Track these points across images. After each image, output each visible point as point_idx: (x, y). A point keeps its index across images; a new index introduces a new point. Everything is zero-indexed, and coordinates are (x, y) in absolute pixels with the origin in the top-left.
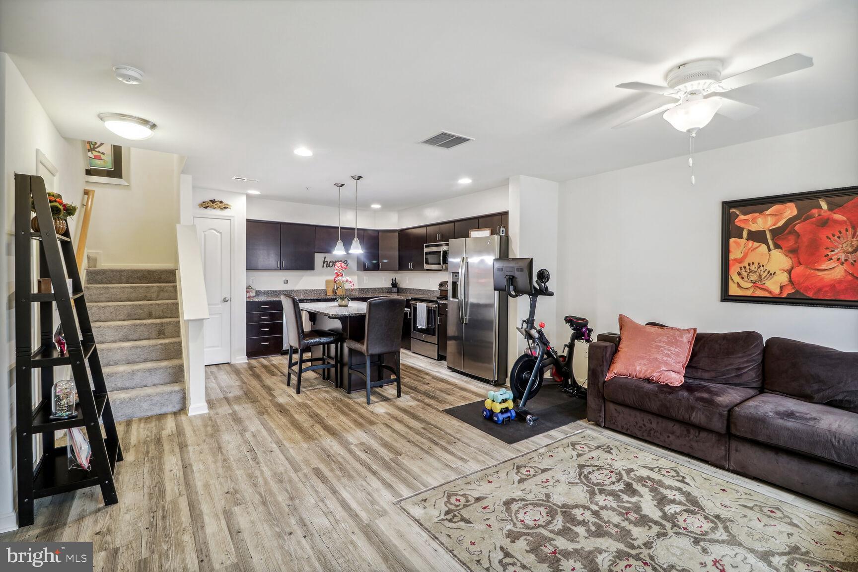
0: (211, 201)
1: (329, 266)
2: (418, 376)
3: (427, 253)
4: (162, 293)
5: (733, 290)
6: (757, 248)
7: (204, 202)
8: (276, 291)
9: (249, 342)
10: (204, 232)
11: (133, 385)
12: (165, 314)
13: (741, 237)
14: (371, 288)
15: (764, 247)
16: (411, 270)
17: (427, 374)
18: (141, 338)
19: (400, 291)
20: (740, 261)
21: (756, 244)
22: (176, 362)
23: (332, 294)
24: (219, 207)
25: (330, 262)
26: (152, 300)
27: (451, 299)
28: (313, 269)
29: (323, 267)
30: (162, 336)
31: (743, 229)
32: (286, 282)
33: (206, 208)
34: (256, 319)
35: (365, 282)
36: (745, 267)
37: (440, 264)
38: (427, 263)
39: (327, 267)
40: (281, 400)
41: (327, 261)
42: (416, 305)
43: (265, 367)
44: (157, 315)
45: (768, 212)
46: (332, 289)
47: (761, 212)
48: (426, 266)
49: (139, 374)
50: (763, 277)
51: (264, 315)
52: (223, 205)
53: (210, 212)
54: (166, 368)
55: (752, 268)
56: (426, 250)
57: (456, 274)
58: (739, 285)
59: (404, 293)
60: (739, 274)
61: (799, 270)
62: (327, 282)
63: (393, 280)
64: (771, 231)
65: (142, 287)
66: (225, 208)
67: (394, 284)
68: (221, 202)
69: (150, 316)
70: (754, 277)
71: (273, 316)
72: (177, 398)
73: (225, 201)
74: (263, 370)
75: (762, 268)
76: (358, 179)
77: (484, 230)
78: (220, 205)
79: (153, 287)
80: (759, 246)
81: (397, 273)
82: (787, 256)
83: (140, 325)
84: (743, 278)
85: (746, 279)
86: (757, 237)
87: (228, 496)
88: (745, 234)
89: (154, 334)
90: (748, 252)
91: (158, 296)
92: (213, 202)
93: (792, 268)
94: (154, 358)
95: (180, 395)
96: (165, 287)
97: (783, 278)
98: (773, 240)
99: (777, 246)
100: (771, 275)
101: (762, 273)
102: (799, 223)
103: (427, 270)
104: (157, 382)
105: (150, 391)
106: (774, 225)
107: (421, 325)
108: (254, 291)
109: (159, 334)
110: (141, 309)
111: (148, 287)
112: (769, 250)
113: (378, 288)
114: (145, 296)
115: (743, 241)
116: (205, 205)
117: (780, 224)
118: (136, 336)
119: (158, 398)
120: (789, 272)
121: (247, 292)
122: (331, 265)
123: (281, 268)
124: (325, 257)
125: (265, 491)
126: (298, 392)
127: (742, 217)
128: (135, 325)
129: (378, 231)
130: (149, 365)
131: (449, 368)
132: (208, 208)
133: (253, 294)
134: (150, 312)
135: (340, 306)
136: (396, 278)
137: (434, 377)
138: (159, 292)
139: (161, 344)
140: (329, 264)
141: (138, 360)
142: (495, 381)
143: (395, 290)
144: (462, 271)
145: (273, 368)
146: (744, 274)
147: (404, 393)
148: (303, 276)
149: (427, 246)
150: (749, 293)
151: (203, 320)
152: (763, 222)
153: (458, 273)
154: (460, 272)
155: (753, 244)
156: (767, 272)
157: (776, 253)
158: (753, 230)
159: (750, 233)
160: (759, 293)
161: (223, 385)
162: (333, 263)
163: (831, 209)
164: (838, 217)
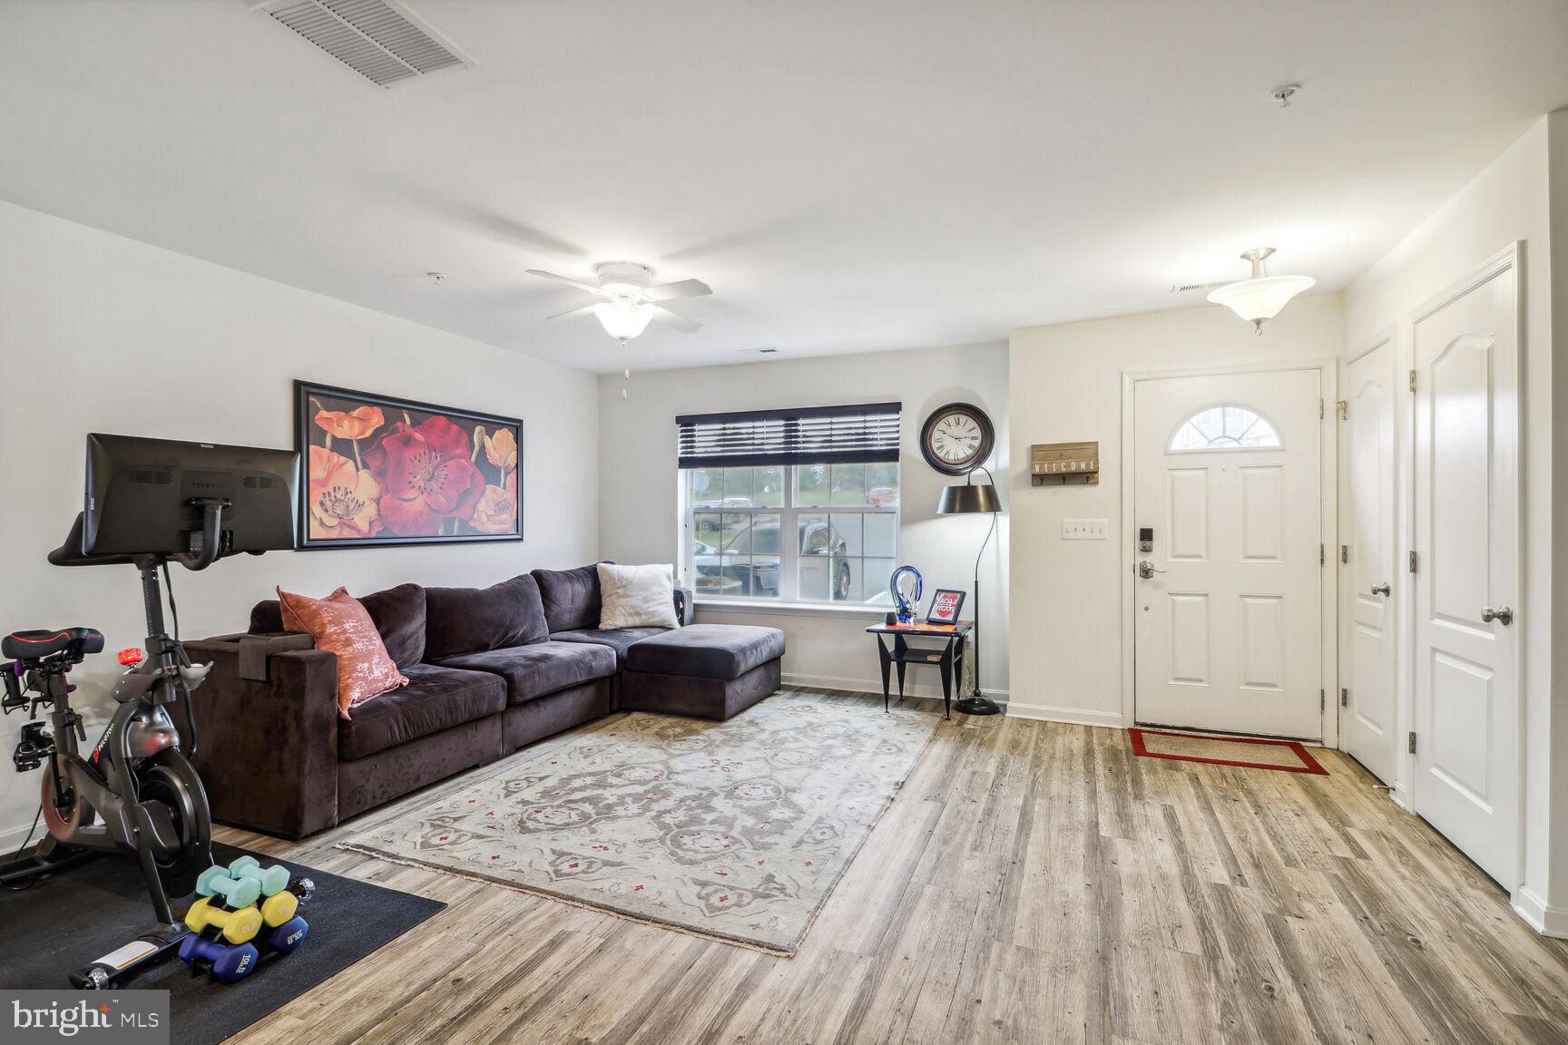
6: (343, 464)
13: (323, 446)
15: (351, 464)
20: (323, 483)
21: (343, 459)
31: (326, 432)
36: (329, 493)
45: (355, 414)
47: (347, 411)
50: (351, 508)
55: (339, 494)
58: (322, 523)
60: (322, 504)
61: (386, 499)
64: (359, 441)
70: (340, 509)
75: (349, 495)
80: (346, 463)
82: (375, 480)
84: (327, 511)
85: (330, 512)
86: (342, 447)
88: (328, 442)
90: (332, 471)
93: (381, 497)
97: (370, 510)
98: (360, 455)
99: (366, 466)
100: (360, 505)
101: (350, 503)
102: (385, 437)
106: (362, 434)
112: (358, 470)
115: (325, 452)
117: (368, 433)
120: (378, 501)
127: (324, 413)
146: (328, 504)
150: (334, 534)
152: (348, 427)
155: (339, 458)
156: (355, 501)
157: (364, 473)
158: (339, 436)
159: (334, 438)
160: (347, 533)
163: (413, 425)
164: (419, 436)
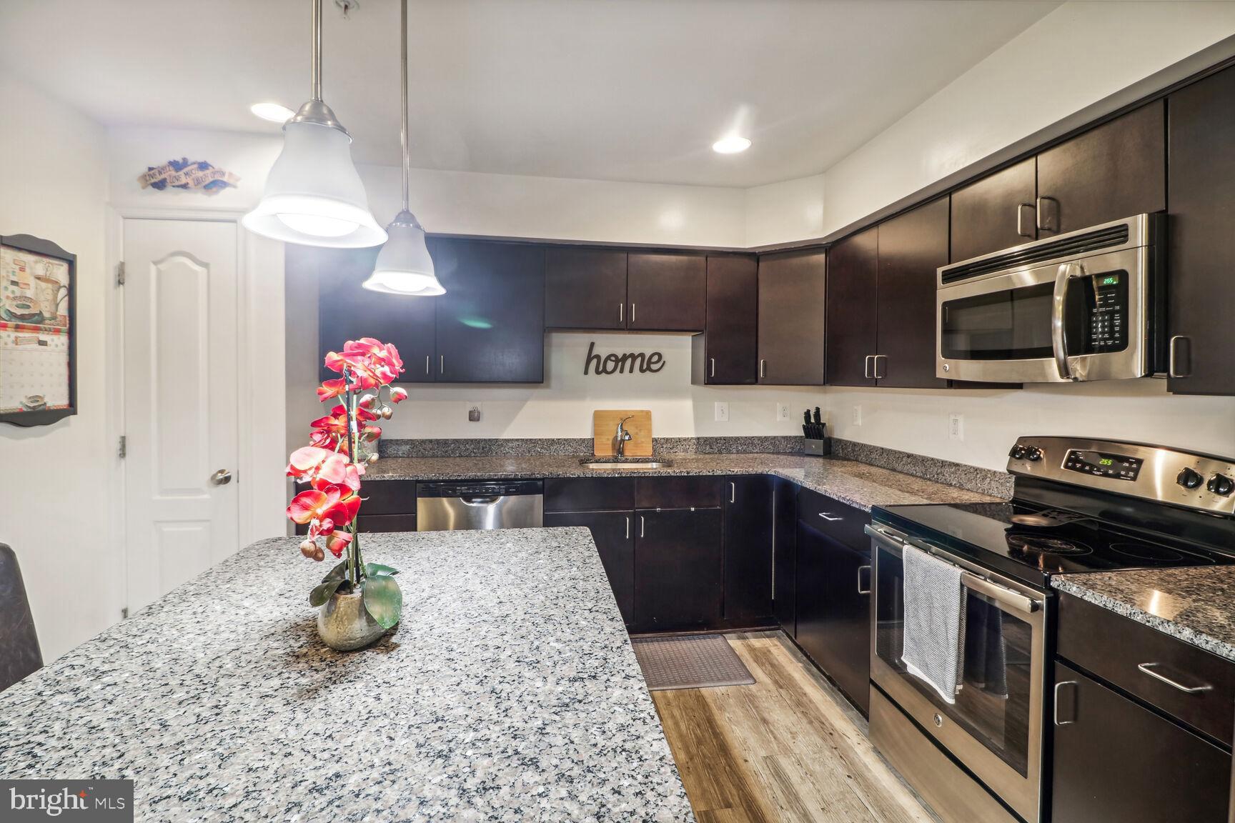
1: (605, 371)
10: (155, 263)
14: (738, 439)
16: (875, 383)
19: (834, 449)
23: (609, 453)
24: (198, 182)
25: (608, 358)
28: (546, 383)
29: (586, 373)
32: (475, 417)
33: (160, 185)
35: (716, 419)
37: (1047, 352)
38: (950, 354)
39: (598, 372)
41: (598, 357)
42: (901, 551)
46: (611, 438)
48: (946, 367)
52: (208, 176)
53: (169, 198)
56: (946, 290)
62: (599, 417)
63: (807, 414)
67: (814, 427)
68: (203, 166)
73: (216, 163)
78: (200, 174)
81: (825, 392)
92: (177, 166)
103: (952, 384)
113: (759, 438)
122: (610, 365)
123: (436, 378)
129: (755, 256)
132: (169, 188)
136: (818, 409)
140: (604, 366)
143: (817, 445)
148: (526, 400)
149: (950, 277)
162: (617, 360)
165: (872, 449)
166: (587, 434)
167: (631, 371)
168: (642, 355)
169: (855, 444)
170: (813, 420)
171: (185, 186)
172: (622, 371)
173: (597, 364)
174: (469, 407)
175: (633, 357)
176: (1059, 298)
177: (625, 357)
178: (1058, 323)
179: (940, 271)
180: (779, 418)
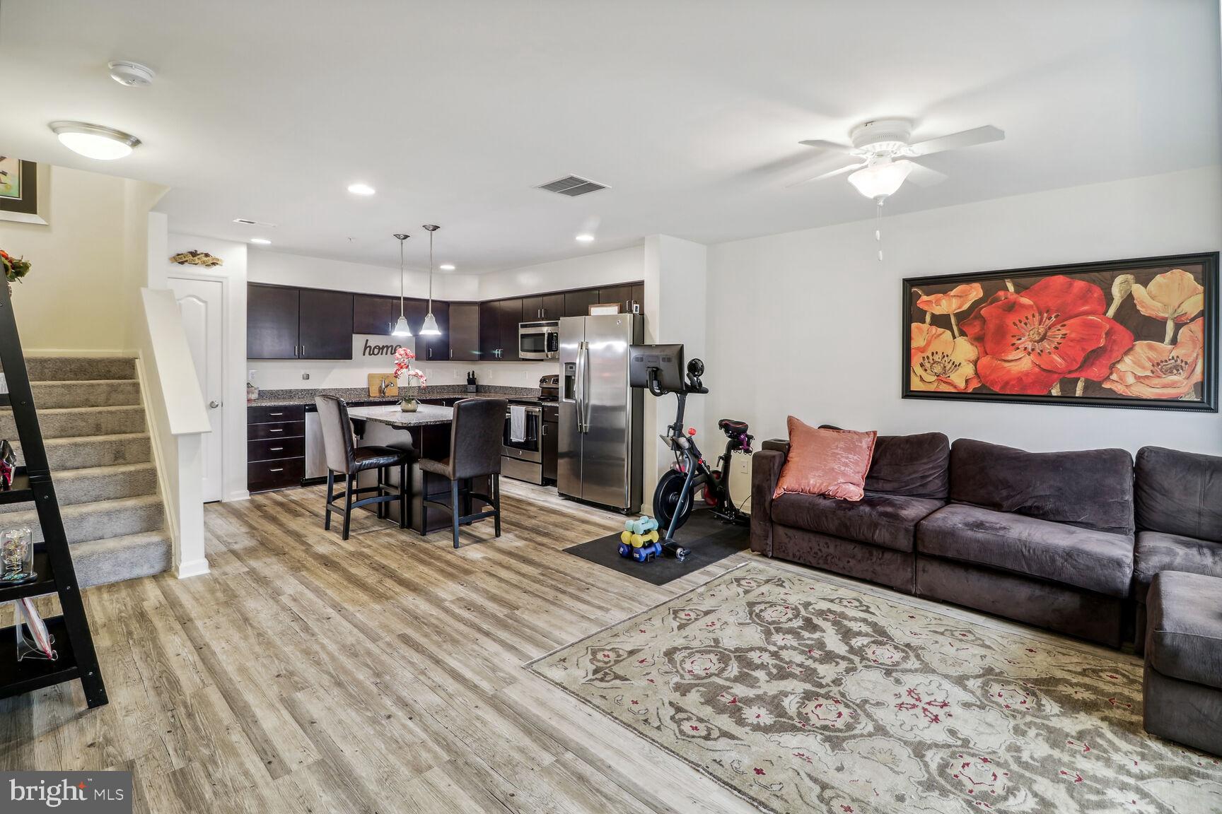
0: (191, 253)
1: (373, 354)
2: (518, 507)
3: (524, 336)
4: (114, 395)
5: (916, 385)
6: (941, 334)
7: (178, 255)
8: (290, 391)
9: (251, 468)
11: (82, 537)
12: (122, 427)
13: (924, 322)
14: (437, 386)
15: (948, 333)
16: (499, 360)
17: (530, 504)
18: (88, 464)
19: (479, 389)
20: (922, 350)
21: (940, 330)
22: (149, 500)
23: (381, 395)
24: (204, 263)
25: (375, 347)
26: (97, 406)
27: (564, 400)
28: (350, 358)
29: (364, 355)
30: (121, 461)
31: (925, 312)
32: (307, 377)
33: (182, 263)
34: (262, 433)
36: (928, 357)
37: (544, 351)
38: (522, 350)
39: (370, 354)
40: (322, 549)
41: (370, 347)
42: (509, 409)
43: (281, 504)
44: (109, 430)
45: (952, 293)
46: (378, 387)
47: (945, 292)
48: (522, 355)
49: (92, 519)
50: (947, 369)
51: (275, 427)
52: (209, 260)
53: (188, 269)
54: (135, 509)
55: (937, 358)
56: (522, 331)
57: (571, 365)
58: (922, 379)
59: (485, 392)
60: (922, 365)
61: (985, 360)
62: (370, 377)
63: (469, 373)
64: (956, 315)
65: (82, 386)
66: (214, 264)
67: (472, 380)
68: (207, 255)
69: (98, 430)
70: (938, 369)
71: (288, 429)
72: (156, 554)
73: (213, 254)
74: (278, 509)
75: (946, 358)
76: (434, 230)
77: (610, 306)
78: (205, 259)
79: (99, 385)
80: (943, 333)
81: (476, 364)
82: (972, 344)
83: (85, 445)
84: (926, 370)
85: (929, 371)
86: (941, 321)
87: (280, 679)
88: (928, 318)
89: (108, 458)
90: (931, 340)
91: (108, 399)
92: (194, 254)
93: (978, 359)
94: (112, 495)
95: (162, 549)
96: (120, 385)
97: (968, 370)
98: (957, 325)
99: (963, 333)
100: (956, 366)
101: (946, 364)
102: (985, 307)
103: (524, 360)
104: (119, 531)
105: (111, 544)
106: (959, 308)
107: (517, 437)
108: (257, 391)
109: (116, 458)
110: (83, 420)
111: (92, 385)
112: (954, 337)
113: (447, 386)
114: (87, 400)
115: (926, 326)
116: (180, 259)
117: (966, 307)
118: (78, 461)
119: (127, 555)
120: (975, 363)
121: (248, 393)
122: (376, 351)
123: (300, 357)
124: (367, 341)
125: (334, 670)
126: (346, 537)
127: (925, 298)
128: (76, 445)
129: (448, 303)
130: (106, 505)
131: (561, 495)
132: (186, 264)
133: (254, 396)
134: (97, 425)
135: (404, 411)
136: (474, 372)
137: (542, 509)
138: (109, 393)
139: (123, 473)
140: (373, 352)
141: (85, 498)
142: (628, 509)
143: (472, 388)
144: (580, 361)
145: (293, 505)
146: (927, 365)
147: (504, 530)
148: (333, 369)
149: (523, 326)
150: (932, 388)
151: (199, 434)
152: (947, 304)
153: (575, 363)
154: (577, 362)
155: (937, 330)
156: (951, 363)
157: (961, 341)
158: (937, 313)
159: (933, 316)
160: (944, 388)
161: (220, 533)
162: (379, 349)
163: (1017, 292)
164: (1025, 301)
165: (496, 387)
166: (365, 386)
167: (386, 354)
168: (392, 346)
169: (489, 386)
170: (471, 377)
171: (196, 264)
172: (382, 354)
173: (369, 350)
174: (303, 372)
175: (387, 347)
176: (546, 336)
177: (383, 347)
178: (546, 343)
179: (520, 324)
180: (455, 376)
